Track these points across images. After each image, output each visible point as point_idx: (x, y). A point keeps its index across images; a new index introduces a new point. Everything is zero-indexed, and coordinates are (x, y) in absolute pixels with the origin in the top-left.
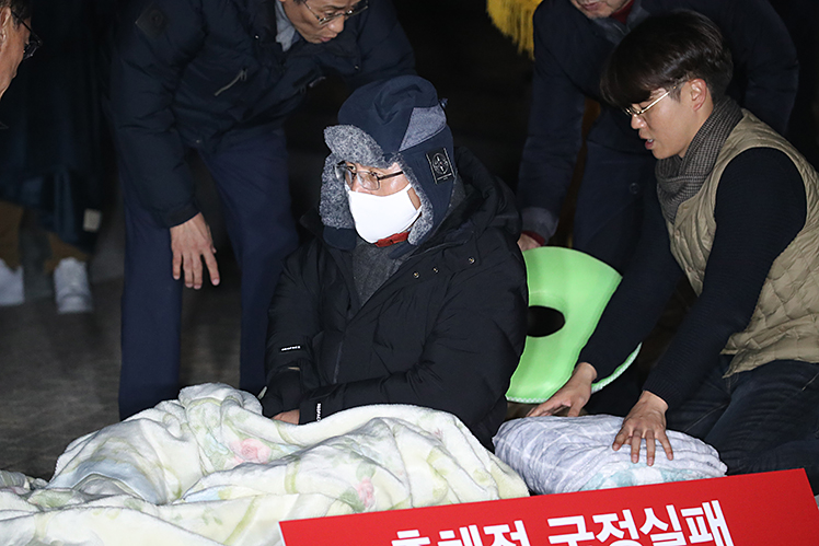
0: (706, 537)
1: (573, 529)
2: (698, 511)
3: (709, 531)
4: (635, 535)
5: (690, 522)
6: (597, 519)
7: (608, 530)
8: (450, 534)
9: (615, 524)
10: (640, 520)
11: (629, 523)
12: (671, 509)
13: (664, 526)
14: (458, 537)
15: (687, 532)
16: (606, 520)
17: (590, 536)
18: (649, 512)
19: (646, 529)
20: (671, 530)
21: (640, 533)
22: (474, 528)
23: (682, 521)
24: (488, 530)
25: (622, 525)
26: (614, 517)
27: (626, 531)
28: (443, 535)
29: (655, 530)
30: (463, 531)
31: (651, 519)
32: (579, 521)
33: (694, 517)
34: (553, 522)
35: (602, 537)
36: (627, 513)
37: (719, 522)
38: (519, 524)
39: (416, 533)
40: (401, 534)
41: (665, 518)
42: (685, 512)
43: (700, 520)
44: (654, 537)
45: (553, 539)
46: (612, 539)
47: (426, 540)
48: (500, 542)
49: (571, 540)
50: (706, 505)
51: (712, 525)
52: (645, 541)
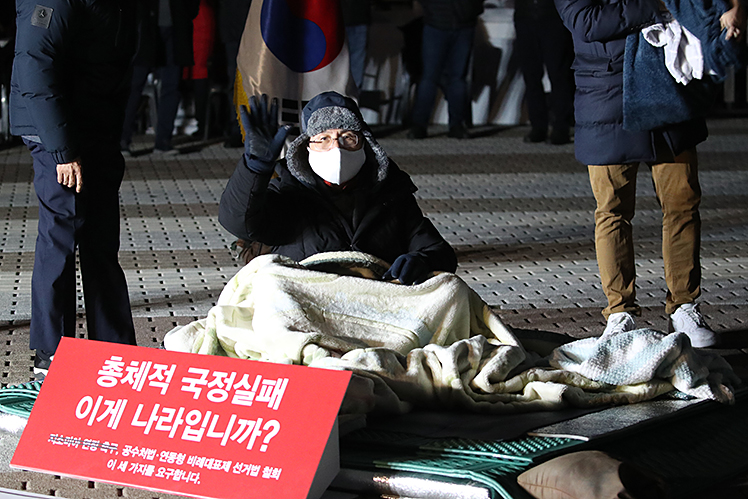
1: (198, 376)
2: (273, 383)
3: (270, 396)
4: (228, 388)
5: (264, 388)
6: (215, 374)
7: (218, 382)
9: (223, 379)
11: (230, 381)
13: (248, 386)
14: (139, 366)
15: (257, 393)
16: (220, 376)
18: (246, 376)
20: (250, 389)
21: (232, 388)
22: (150, 363)
25: (227, 380)
26: (226, 375)
27: (226, 385)
29: (242, 388)
30: (144, 363)
31: (244, 382)
32: (205, 373)
33: (268, 386)
34: (191, 370)
35: (210, 385)
36: (234, 374)
38: (174, 367)
39: (120, 359)
40: (113, 358)
41: (251, 382)
43: (270, 388)
44: (238, 392)
45: (185, 380)
46: (216, 387)
47: (122, 364)
48: (158, 374)
49: (193, 381)
50: (280, 380)
51: (274, 393)
52: (232, 393)
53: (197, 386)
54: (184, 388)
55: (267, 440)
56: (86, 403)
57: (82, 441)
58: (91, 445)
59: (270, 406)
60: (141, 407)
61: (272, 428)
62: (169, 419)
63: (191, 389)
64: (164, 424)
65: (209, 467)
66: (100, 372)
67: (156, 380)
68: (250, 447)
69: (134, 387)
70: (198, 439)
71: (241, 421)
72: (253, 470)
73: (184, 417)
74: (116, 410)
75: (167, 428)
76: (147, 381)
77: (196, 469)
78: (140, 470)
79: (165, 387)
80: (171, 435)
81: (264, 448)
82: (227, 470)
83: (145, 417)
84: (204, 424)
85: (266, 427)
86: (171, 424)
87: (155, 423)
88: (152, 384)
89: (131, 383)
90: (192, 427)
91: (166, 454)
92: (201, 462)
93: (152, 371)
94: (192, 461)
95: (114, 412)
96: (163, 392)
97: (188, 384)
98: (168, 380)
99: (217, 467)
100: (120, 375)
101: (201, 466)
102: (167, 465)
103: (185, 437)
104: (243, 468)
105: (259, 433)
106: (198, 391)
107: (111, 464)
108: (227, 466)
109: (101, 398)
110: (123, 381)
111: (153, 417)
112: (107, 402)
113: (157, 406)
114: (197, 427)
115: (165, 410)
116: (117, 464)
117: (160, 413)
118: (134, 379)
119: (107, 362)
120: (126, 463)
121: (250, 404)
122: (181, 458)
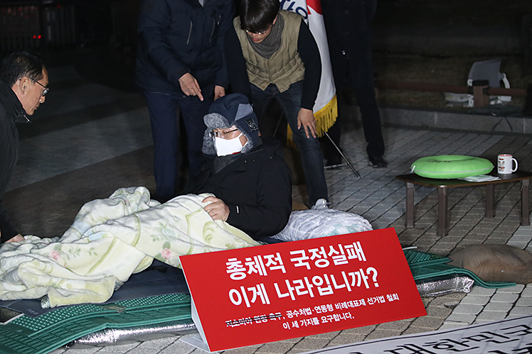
0: (355, 257)
1: (300, 255)
2: (351, 246)
3: (356, 254)
4: (326, 257)
5: (348, 250)
6: (310, 251)
7: (315, 255)
8: (250, 259)
9: (317, 253)
10: (327, 251)
11: (323, 252)
12: (340, 246)
13: (338, 253)
14: (253, 260)
15: (347, 255)
16: (314, 251)
17: (308, 258)
18: (331, 247)
19: (330, 254)
20: (340, 254)
21: (328, 256)
22: (259, 257)
23: (345, 250)
24: (265, 257)
25: (320, 253)
26: (317, 250)
27: (322, 255)
28: (247, 259)
29: (334, 255)
30: (255, 258)
31: (332, 250)
32: (303, 252)
33: (350, 249)
34: (292, 253)
35: (312, 258)
36: (322, 248)
37: (360, 250)
38: (278, 254)
39: (236, 259)
40: (229, 260)
41: (338, 249)
42: (346, 247)
43: (352, 250)
44: (333, 258)
45: (292, 260)
46: (316, 259)
47: (240, 262)
48: (270, 261)
49: (300, 259)
50: (354, 244)
51: (357, 252)
52: (330, 259)
53: (303, 261)
54: (296, 265)
55: (375, 280)
56: (234, 294)
57: (253, 319)
58: (261, 319)
59: (360, 259)
60: (276, 285)
61: (372, 272)
62: (302, 286)
63: (301, 264)
64: (301, 290)
65: (352, 306)
66: (228, 272)
67: (272, 265)
68: (368, 287)
69: (261, 274)
70: (331, 292)
71: (350, 274)
72: (381, 299)
73: (311, 282)
74: (260, 291)
75: (306, 292)
76: (267, 269)
77: (345, 310)
78: (309, 322)
79: (283, 268)
80: (312, 296)
81: (377, 285)
82: (365, 304)
83: (284, 290)
84: (328, 283)
85: (368, 273)
86: (306, 288)
87: (295, 292)
88: (272, 268)
89: (256, 271)
90: (322, 287)
91: (318, 308)
92: (345, 305)
93: (265, 261)
94: (337, 306)
95: (260, 293)
96: (284, 271)
97: (297, 262)
98: (281, 263)
99: (357, 305)
100: (244, 269)
101: (347, 307)
102: (323, 314)
103: (321, 294)
104: (374, 300)
105: (367, 277)
106: (307, 264)
107: (286, 326)
108: (363, 302)
109: (242, 288)
110: (250, 272)
111: (291, 289)
112: (249, 289)
113: (287, 281)
114: (324, 285)
115: (295, 282)
116: (291, 325)
117: (292, 285)
118: (257, 269)
119: (227, 264)
120: (296, 322)
121: (347, 262)
122: (330, 307)
